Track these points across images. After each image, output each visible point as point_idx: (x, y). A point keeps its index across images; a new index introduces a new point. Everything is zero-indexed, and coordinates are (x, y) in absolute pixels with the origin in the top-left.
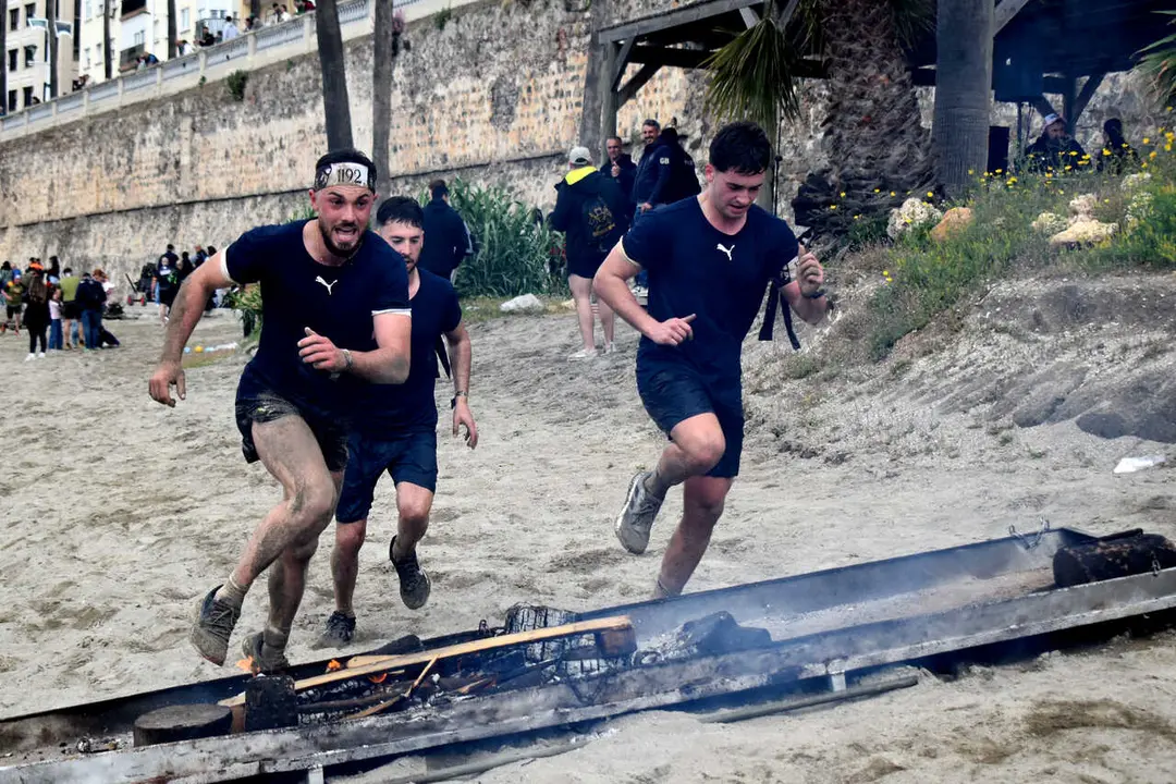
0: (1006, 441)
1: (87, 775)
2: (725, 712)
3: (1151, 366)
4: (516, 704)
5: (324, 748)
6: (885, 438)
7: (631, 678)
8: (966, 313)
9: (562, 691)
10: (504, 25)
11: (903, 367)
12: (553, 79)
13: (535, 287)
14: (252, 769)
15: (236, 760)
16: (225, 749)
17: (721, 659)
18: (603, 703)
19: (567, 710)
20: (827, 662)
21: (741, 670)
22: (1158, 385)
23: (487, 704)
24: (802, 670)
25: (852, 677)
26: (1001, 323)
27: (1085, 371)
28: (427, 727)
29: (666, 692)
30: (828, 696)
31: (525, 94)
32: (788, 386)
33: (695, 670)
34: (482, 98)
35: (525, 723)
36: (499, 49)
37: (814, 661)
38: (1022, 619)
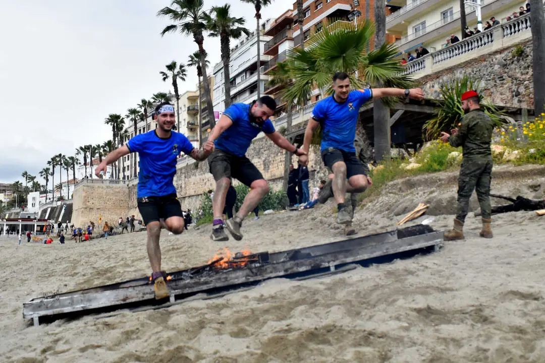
0: (391, 220)
1: (101, 298)
2: (298, 278)
3: (432, 195)
4: (233, 275)
5: (175, 289)
6: (359, 223)
7: (268, 267)
8: (382, 190)
9: (247, 272)
10: (266, 144)
11: (364, 205)
12: (279, 157)
13: (274, 208)
14: (152, 296)
15: (147, 293)
16: (144, 290)
17: (296, 262)
18: (260, 275)
19: (249, 277)
20: (329, 262)
21: (302, 265)
22: (433, 200)
23: (224, 276)
24: (321, 265)
25: (337, 267)
26: (391, 191)
27: (413, 200)
28: (206, 283)
29: (280, 272)
30: (329, 272)
31: (272, 162)
32: (333, 215)
33: (288, 265)
34: (260, 165)
35: (237, 281)
36: (265, 151)
37: (325, 262)
38: (387, 249)
